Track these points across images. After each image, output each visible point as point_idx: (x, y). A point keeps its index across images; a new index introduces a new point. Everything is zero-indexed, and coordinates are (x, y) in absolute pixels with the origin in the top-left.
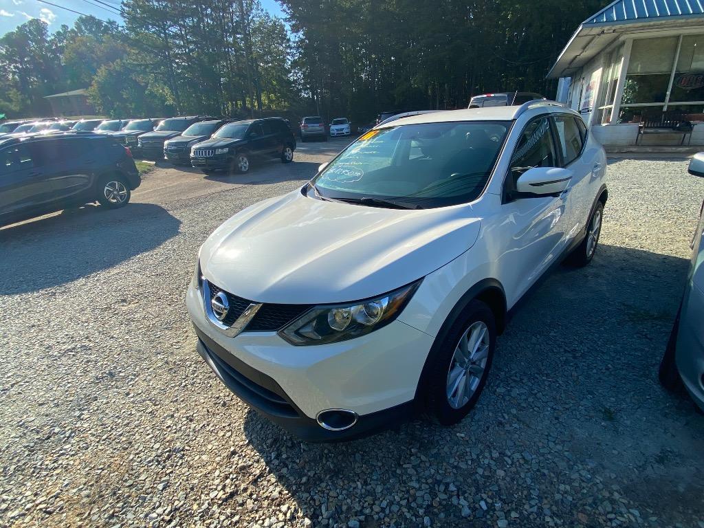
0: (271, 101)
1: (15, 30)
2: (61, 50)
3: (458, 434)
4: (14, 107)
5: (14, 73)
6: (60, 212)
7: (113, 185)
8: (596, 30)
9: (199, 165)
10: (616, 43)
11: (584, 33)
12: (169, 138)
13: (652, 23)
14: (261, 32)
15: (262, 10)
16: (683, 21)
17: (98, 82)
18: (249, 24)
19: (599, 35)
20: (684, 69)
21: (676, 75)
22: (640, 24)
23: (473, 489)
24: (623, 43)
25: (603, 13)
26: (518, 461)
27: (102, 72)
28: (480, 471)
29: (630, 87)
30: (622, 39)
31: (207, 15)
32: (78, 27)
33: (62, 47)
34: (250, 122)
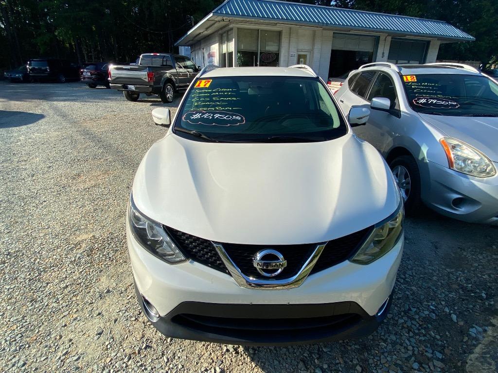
8: (219, 18)
10: (227, 29)
11: (213, 18)
13: (248, 20)
16: (262, 21)
19: (219, 21)
20: (263, 50)
21: (261, 53)
22: (242, 19)
24: (232, 29)
25: (221, 7)
29: (239, 58)
30: (231, 26)
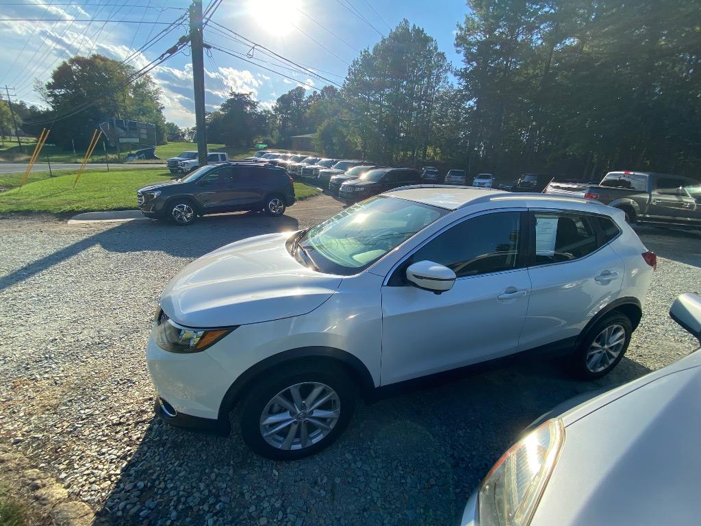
0: (436, 154)
1: (287, 93)
2: (308, 107)
3: (274, 471)
4: (274, 142)
5: (280, 120)
6: (245, 212)
7: (276, 202)
9: (343, 197)
12: (336, 174)
14: (443, 100)
15: (448, 82)
17: (321, 130)
18: (434, 93)
23: (230, 518)
26: (287, 522)
27: (325, 124)
28: (252, 508)
31: (403, 87)
32: (322, 93)
33: (310, 105)
34: (388, 170)
